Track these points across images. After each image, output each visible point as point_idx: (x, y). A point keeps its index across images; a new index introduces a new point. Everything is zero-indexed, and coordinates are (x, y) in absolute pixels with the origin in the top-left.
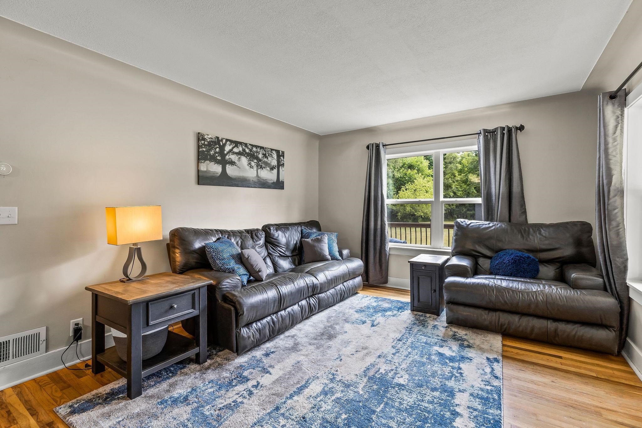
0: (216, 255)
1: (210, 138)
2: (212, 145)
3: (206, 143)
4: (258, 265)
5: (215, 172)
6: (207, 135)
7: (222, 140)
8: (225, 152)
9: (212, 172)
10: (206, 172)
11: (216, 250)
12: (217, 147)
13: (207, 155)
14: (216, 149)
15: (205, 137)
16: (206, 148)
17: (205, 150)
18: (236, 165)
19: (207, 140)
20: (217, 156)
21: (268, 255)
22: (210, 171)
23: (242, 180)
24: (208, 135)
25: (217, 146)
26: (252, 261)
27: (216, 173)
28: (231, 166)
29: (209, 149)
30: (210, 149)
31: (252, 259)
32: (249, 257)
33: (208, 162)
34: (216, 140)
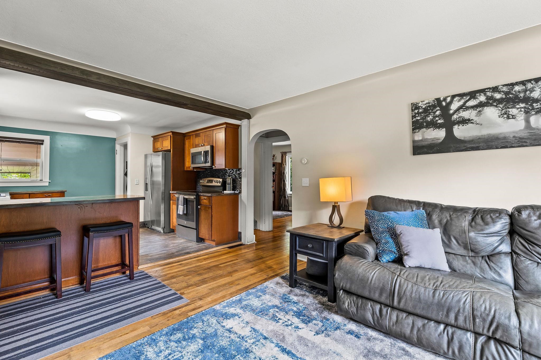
0: (371, 223)
1: (426, 104)
2: (429, 110)
3: (420, 111)
4: (409, 247)
5: (434, 138)
6: (422, 102)
7: (445, 99)
8: (451, 112)
9: (431, 139)
10: (421, 140)
11: (372, 218)
12: (438, 110)
13: (422, 123)
14: (435, 113)
15: (419, 105)
16: (421, 116)
17: (419, 118)
18: (472, 123)
19: (422, 107)
20: (437, 120)
21: (511, 253)
22: (427, 139)
23: (487, 139)
24: (424, 101)
25: (438, 108)
26: (402, 240)
27: (437, 140)
28: (463, 126)
29: (425, 116)
30: (428, 115)
31: (403, 237)
32: (401, 234)
33: (424, 129)
34: (436, 102)
